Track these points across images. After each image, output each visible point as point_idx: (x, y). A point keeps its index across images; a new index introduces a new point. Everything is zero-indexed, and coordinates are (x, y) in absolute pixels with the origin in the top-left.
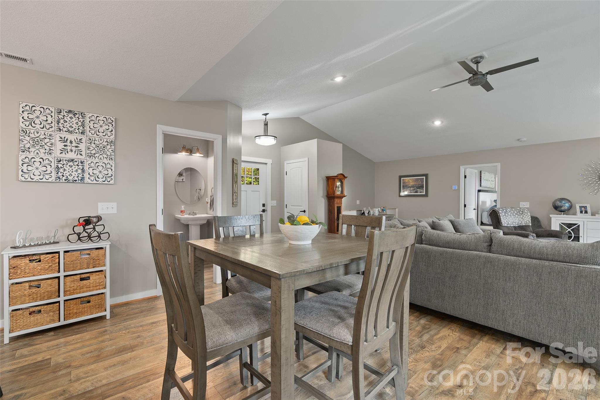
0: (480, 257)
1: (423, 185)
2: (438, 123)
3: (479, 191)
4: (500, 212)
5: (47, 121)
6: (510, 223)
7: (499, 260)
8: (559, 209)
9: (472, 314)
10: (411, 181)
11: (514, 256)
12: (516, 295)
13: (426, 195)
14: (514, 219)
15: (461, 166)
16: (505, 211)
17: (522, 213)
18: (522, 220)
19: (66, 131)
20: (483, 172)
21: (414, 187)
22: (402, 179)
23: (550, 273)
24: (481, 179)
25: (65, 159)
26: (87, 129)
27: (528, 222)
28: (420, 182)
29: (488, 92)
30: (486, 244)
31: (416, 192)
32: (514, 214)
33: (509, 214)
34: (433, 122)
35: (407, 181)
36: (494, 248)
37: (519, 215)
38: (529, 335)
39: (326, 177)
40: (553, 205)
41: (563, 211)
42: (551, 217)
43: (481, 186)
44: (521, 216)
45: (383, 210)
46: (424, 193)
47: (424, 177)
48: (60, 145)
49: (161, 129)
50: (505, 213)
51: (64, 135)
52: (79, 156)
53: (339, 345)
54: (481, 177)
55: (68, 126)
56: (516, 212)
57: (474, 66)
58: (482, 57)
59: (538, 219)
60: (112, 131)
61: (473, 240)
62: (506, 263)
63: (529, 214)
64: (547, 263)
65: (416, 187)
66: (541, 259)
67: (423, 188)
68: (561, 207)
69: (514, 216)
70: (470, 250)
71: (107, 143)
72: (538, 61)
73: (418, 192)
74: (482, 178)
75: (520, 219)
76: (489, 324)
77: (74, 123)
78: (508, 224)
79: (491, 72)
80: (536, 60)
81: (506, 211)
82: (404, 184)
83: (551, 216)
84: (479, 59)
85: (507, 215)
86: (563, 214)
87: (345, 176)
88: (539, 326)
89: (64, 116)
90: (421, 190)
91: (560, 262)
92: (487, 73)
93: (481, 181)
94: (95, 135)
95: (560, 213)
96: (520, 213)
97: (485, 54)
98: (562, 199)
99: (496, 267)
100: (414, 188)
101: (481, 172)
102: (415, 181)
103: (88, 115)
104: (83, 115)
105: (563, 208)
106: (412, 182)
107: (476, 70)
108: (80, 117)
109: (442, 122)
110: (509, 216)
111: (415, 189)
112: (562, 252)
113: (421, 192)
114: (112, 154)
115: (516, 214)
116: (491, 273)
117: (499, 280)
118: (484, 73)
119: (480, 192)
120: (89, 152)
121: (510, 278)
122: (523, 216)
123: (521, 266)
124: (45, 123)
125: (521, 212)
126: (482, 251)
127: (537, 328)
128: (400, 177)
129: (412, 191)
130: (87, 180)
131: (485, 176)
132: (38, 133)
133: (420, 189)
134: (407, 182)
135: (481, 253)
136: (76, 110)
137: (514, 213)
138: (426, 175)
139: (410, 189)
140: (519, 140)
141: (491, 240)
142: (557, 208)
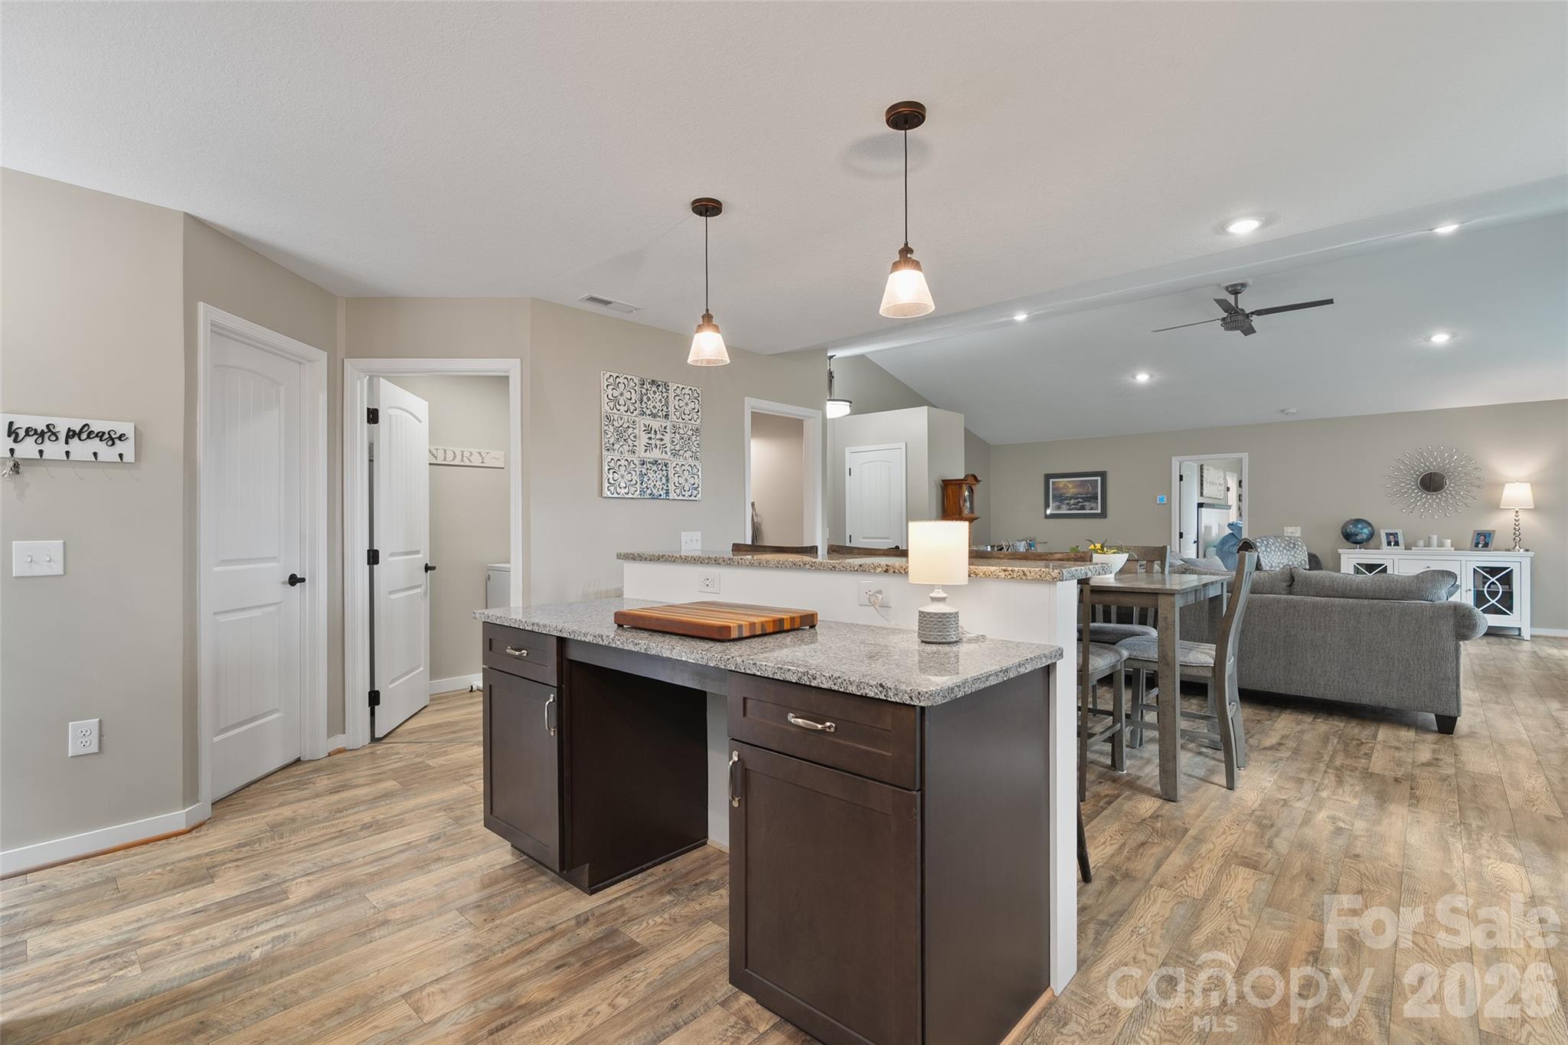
0: (1279, 601)
1: (1097, 493)
2: (1142, 378)
3: (1200, 505)
4: (1258, 544)
5: (631, 399)
6: (1274, 565)
7: (1305, 603)
8: (1353, 539)
9: (1269, 680)
10: (1070, 486)
11: (1324, 597)
12: (1328, 646)
13: (1103, 515)
14: (1281, 557)
15: (1173, 458)
16: (1265, 542)
17: (1294, 547)
18: (1293, 559)
19: (649, 415)
20: (1205, 468)
21: (1078, 498)
22: (1051, 480)
23: (1370, 614)
24: (1202, 481)
25: (648, 460)
26: (671, 409)
27: (1303, 562)
28: (1090, 488)
29: (1246, 335)
30: (1285, 584)
31: (1083, 508)
32: (1281, 549)
33: (1273, 548)
34: (1134, 377)
35: (1061, 486)
36: (1297, 587)
37: (1288, 550)
38: (1345, 696)
39: (943, 481)
40: (1342, 531)
41: (1359, 543)
42: (1340, 554)
43: (1202, 495)
44: (1293, 553)
45: (1030, 545)
46: (1099, 511)
47: (1099, 479)
48: (644, 438)
49: (751, 404)
50: (1266, 546)
51: (648, 420)
52: (664, 456)
53: (1196, 671)
54: (1202, 476)
55: (651, 407)
56: (1283, 545)
57: (1231, 299)
58: (1243, 285)
59: (1317, 557)
60: (698, 412)
61: (1267, 579)
62: (1315, 606)
63: (1305, 548)
64: (1366, 602)
65: (1081, 498)
66: (1358, 598)
67: (1097, 499)
68: (1357, 535)
69: (1280, 551)
70: (1263, 593)
71: (691, 432)
72: (1333, 303)
73: (1086, 507)
74: (1204, 479)
75: (1290, 557)
76: (1293, 690)
77: (657, 401)
78: (1271, 567)
79: (1259, 313)
80: (1331, 302)
81: (1268, 543)
82: (1055, 492)
83: (1340, 551)
84: (1239, 288)
85: (1268, 550)
86: (1360, 548)
87: (979, 479)
88: (1357, 682)
89: (647, 390)
90: (1093, 505)
91: (1381, 599)
92: (1252, 313)
93: (1202, 485)
94: (680, 420)
95: (1354, 545)
96: (1289, 547)
97: (1250, 282)
98: (1358, 521)
99: (1301, 613)
100: (1076, 501)
101: (1202, 466)
102: (1080, 486)
103: (672, 386)
104: (666, 385)
105: (1359, 538)
106: (1073, 488)
107: (1233, 304)
108: (664, 390)
109: (1151, 376)
110: (1273, 553)
111: (1080, 502)
112: (1384, 587)
113: (1091, 509)
114: (698, 450)
115: (1283, 548)
116: (1295, 621)
117: (1306, 629)
118: (1247, 312)
119: (1202, 507)
120: (673, 447)
121: (1319, 626)
122: (1295, 552)
123: (1334, 609)
124: (628, 402)
125: (1292, 545)
126: (1280, 594)
127: (1355, 686)
128: (1048, 477)
129: (1073, 506)
130: (672, 495)
131: (1210, 474)
132: (621, 419)
133: (1089, 501)
134: (1062, 488)
135: (1279, 596)
136: (659, 379)
137: (1280, 546)
138: (1103, 475)
139: (1068, 502)
140: (1283, 411)
141: (1292, 579)
142: (1349, 538)
